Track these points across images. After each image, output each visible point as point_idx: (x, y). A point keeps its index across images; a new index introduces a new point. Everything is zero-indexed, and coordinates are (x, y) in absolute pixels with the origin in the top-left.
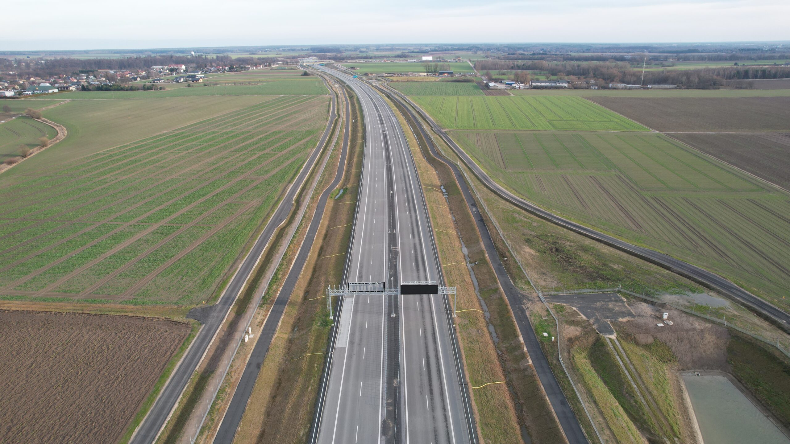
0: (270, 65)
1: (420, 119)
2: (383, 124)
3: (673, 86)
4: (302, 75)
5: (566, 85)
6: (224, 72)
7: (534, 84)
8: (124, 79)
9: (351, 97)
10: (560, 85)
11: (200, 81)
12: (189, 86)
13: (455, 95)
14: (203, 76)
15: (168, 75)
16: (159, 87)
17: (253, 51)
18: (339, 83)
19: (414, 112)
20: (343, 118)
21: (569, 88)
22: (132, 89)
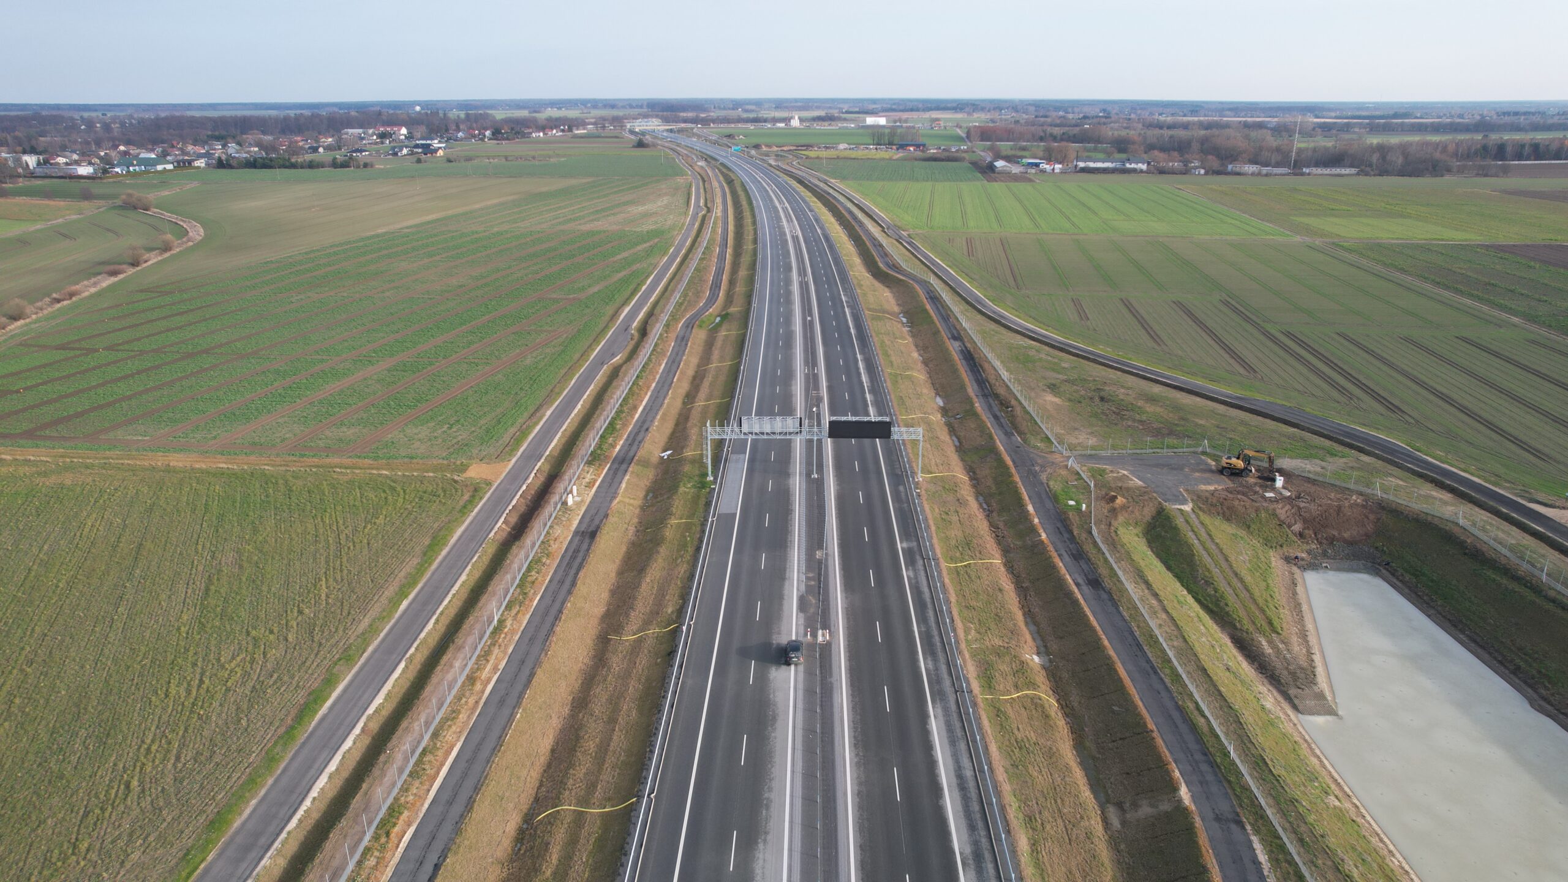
0: (570, 130)
1: (860, 215)
2: (792, 221)
3: (1353, 171)
4: (634, 147)
5: (1144, 167)
6: (482, 140)
7: (1081, 164)
8: (294, 150)
9: (730, 182)
10: (1133, 166)
11: (438, 155)
12: (419, 161)
13: (927, 181)
14: (444, 145)
15: (376, 143)
16: (362, 163)
17: (537, 106)
18: (706, 160)
19: (849, 205)
20: (717, 213)
21: (1148, 172)
22: (311, 165)
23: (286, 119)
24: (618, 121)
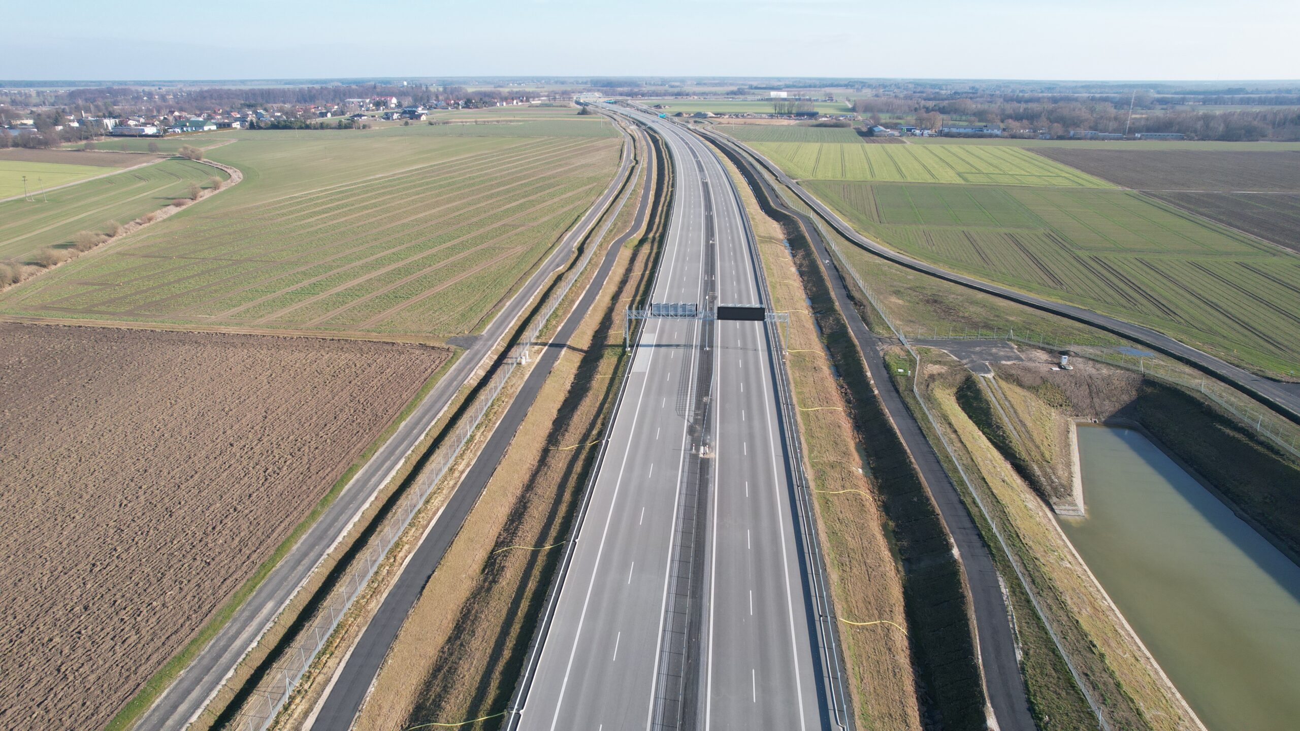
0: (527, 100)
1: (759, 167)
2: (703, 171)
3: (1178, 136)
4: (579, 114)
5: (1000, 133)
6: (457, 108)
7: (946, 130)
8: (307, 114)
9: (655, 141)
10: (990, 132)
11: (422, 119)
12: (406, 124)
13: (817, 142)
14: (426, 112)
15: (373, 110)
16: (361, 125)
18: (637, 125)
19: (751, 159)
20: (643, 163)
21: (1003, 137)
22: (322, 127)
23: (301, 91)
24: (566, 94)
